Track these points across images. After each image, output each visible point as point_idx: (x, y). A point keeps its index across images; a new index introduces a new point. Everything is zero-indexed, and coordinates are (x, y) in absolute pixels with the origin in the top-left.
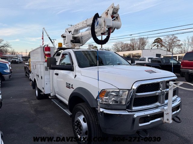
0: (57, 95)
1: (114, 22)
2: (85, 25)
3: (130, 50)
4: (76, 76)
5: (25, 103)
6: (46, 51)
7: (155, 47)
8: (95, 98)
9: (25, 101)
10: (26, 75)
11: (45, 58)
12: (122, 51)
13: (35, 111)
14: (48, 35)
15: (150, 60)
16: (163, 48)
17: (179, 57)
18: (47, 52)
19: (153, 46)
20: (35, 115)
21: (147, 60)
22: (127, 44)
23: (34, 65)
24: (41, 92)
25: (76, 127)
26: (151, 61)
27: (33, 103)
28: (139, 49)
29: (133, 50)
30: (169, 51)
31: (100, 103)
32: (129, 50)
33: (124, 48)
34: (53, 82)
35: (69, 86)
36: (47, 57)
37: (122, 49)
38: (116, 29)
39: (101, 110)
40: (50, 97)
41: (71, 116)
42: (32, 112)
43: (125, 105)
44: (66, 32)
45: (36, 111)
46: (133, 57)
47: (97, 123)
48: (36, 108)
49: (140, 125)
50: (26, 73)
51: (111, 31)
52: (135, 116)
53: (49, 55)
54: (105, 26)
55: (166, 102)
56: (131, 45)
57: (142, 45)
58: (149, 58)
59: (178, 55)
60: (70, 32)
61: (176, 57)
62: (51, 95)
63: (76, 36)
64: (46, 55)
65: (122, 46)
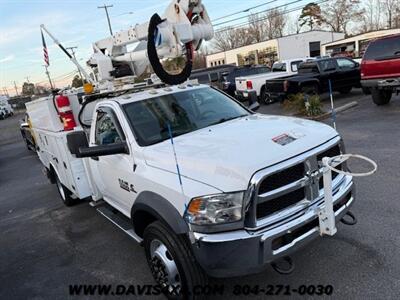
0: (105, 199)
1: (196, 26)
2: (134, 38)
3: (250, 44)
4: (135, 166)
5: (43, 220)
6: (60, 106)
7: (306, 27)
8: (182, 214)
9: (41, 216)
10: (29, 149)
11: (62, 121)
12: (233, 48)
13: (67, 235)
14: (56, 41)
15: (295, 67)
16: (324, 26)
17: (359, 42)
18: (63, 110)
19: (301, 25)
20: (68, 246)
21: (288, 68)
22: (243, 30)
23: (42, 136)
24: (71, 193)
25: (156, 269)
26: (299, 69)
27: (60, 217)
28: (271, 38)
29: (258, 41)
30: (338, 31)
31: (192, 224)
32: (248, 43)
33: (237, 40)
34: (90, 172)
35: (125, 186)
36: (66, 120)
37: (233, 44)
38: (204, 41)
39: (197, 236)
40: (91, 204)
41: (142, 244)
42: (62, 239)
43: (241, 220)
44: (95, 51)
45: (70, 235)
46: (260, 58)
47: (193, 260)
48: (67, 227)
49: (275, 253)
50: (29, 143)
51: (194, 47)
52: (263, 238)
53: (69, 114)
54: (177, 43)
55: (321, 193)
56: (251, 31)
57: (276, 26)
58: (293, 63)
59: (356, 39)
60: (103, 51)
61: (354, 43)
62: (94, 198)
63: (119, 59)
64: (62, 115)
65: (233, 37)
